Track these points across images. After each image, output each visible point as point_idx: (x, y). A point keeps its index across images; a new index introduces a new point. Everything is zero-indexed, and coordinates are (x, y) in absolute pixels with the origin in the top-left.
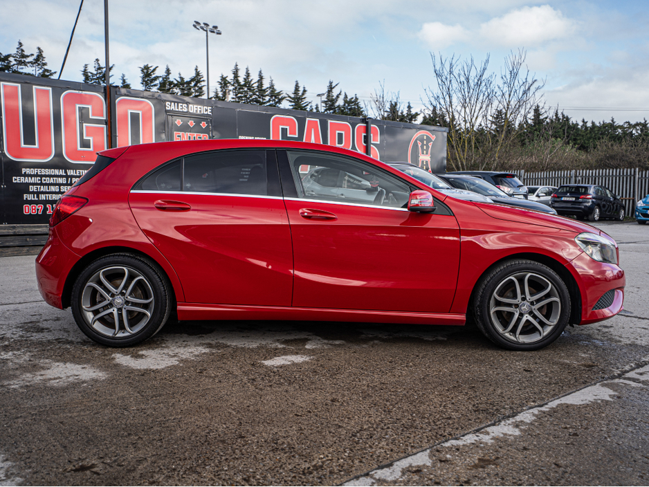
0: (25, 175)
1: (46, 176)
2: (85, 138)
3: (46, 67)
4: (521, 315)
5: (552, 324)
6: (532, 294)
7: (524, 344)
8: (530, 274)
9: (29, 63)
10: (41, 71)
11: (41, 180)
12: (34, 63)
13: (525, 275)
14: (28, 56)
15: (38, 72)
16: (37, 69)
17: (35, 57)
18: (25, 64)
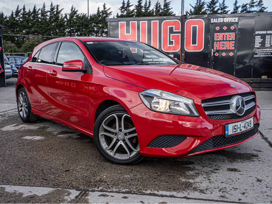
0: (147, 58)
1: (154, 58)
2: (171, 40)
3: (263, 6)
4: (118, 140)
5: (136, 150)
6: (126, 128)
7: (117, 159)
8: (126, 115)
9: (255, 6)
10: (260, 8)
11: (153, 60)
12: (258, 5)
13: (123, 115)
14: (255, 3)
15: (258, 9)
16: (259, 8)
17: (258, 2)
18: (253, 6)
